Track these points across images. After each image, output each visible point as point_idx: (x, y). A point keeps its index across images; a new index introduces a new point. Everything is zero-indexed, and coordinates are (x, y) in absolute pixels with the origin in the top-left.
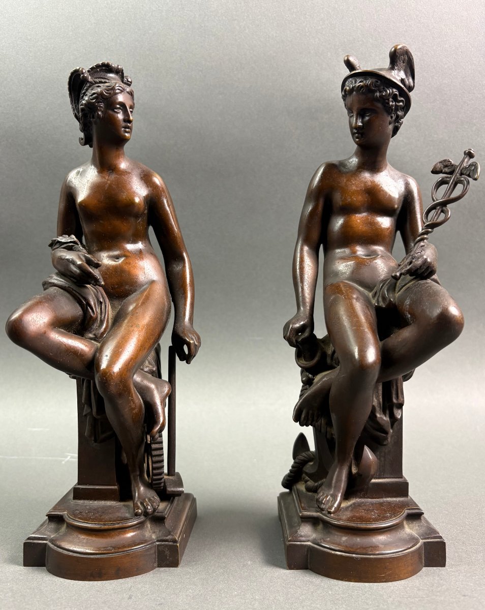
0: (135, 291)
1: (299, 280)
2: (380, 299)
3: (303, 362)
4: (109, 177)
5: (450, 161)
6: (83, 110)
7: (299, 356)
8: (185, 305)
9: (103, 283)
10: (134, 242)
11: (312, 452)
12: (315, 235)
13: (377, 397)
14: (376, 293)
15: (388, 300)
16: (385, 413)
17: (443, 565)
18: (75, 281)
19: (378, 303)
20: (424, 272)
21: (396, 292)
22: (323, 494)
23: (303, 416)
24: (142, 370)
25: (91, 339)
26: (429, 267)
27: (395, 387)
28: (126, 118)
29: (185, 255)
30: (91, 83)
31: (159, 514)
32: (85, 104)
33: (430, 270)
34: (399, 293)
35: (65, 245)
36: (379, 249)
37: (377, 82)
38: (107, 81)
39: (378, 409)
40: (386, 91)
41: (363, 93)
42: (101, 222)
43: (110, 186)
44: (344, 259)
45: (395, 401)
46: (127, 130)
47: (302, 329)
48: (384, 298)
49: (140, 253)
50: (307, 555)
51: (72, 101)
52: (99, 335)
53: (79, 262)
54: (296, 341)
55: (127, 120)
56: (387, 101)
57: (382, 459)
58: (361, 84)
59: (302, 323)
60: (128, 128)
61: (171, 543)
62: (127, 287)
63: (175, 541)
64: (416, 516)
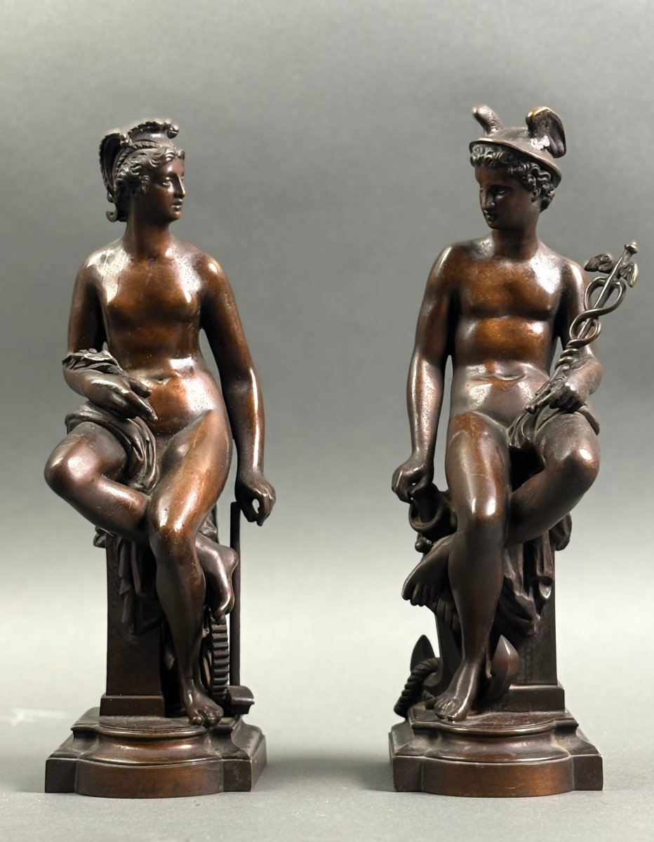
0: (186, 425)
1: (415, 410)
2: (516, 438)
3: (419, 524)
4: (149, 267)
5: (607, 257)
6: (119, 183)
7: (413, 515)
8: (253, 443)
9: (156, 418)
10: (182, 355)
11: (436, 659)
12: (439, 345)
13: (516, 569)
14: (512, 429)
15: (524, 439)
16: (527, 592)
17: (600, 788)
18: (118, 414)
19: (513, 443)
20: (567, 403)
21: (536, 428)
22: (444, 700)
23: (415, 592)
24: (201, 532)
25: (138, 490)
26: (572, 397)
27: (539, 555)
28: (178, 192)
29: (252, 372)
30: (132, 147)
31: (224, 726)
32: (125, 177)
33: (574, 401)
34: (539, 430)
35: (97, 365)
36: (527, 367)
37: (510, 155)
38: (153, 144)
39: (516, 585)
40: (522, 167)
41: (493, 168)
42: (139, 329)
43: (152, 278)
44: (478, 379)
45: (538, 573)
46: (178, 207)
47: (417, 477)
48: (520, 437)
49: (190, 372)
50: (420, 772)
51: (103, 168)
52: (148, 485)
53: (125, 391)
54: (409, 494)
55: (179, 195)
56: (524, 178)
57: (528, 657)
58: (490, 156)
59: (417, 469)
60: (180, 204)
61: (241, 760)
62: (175, 420)
63: (246, 758)
64: (569, 728)
